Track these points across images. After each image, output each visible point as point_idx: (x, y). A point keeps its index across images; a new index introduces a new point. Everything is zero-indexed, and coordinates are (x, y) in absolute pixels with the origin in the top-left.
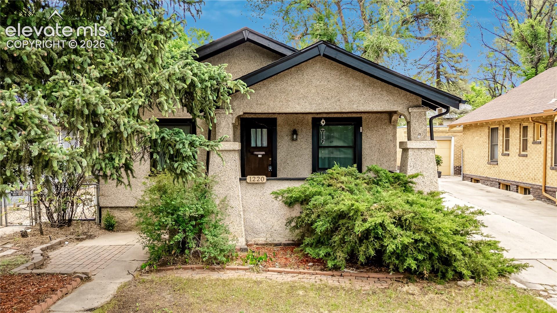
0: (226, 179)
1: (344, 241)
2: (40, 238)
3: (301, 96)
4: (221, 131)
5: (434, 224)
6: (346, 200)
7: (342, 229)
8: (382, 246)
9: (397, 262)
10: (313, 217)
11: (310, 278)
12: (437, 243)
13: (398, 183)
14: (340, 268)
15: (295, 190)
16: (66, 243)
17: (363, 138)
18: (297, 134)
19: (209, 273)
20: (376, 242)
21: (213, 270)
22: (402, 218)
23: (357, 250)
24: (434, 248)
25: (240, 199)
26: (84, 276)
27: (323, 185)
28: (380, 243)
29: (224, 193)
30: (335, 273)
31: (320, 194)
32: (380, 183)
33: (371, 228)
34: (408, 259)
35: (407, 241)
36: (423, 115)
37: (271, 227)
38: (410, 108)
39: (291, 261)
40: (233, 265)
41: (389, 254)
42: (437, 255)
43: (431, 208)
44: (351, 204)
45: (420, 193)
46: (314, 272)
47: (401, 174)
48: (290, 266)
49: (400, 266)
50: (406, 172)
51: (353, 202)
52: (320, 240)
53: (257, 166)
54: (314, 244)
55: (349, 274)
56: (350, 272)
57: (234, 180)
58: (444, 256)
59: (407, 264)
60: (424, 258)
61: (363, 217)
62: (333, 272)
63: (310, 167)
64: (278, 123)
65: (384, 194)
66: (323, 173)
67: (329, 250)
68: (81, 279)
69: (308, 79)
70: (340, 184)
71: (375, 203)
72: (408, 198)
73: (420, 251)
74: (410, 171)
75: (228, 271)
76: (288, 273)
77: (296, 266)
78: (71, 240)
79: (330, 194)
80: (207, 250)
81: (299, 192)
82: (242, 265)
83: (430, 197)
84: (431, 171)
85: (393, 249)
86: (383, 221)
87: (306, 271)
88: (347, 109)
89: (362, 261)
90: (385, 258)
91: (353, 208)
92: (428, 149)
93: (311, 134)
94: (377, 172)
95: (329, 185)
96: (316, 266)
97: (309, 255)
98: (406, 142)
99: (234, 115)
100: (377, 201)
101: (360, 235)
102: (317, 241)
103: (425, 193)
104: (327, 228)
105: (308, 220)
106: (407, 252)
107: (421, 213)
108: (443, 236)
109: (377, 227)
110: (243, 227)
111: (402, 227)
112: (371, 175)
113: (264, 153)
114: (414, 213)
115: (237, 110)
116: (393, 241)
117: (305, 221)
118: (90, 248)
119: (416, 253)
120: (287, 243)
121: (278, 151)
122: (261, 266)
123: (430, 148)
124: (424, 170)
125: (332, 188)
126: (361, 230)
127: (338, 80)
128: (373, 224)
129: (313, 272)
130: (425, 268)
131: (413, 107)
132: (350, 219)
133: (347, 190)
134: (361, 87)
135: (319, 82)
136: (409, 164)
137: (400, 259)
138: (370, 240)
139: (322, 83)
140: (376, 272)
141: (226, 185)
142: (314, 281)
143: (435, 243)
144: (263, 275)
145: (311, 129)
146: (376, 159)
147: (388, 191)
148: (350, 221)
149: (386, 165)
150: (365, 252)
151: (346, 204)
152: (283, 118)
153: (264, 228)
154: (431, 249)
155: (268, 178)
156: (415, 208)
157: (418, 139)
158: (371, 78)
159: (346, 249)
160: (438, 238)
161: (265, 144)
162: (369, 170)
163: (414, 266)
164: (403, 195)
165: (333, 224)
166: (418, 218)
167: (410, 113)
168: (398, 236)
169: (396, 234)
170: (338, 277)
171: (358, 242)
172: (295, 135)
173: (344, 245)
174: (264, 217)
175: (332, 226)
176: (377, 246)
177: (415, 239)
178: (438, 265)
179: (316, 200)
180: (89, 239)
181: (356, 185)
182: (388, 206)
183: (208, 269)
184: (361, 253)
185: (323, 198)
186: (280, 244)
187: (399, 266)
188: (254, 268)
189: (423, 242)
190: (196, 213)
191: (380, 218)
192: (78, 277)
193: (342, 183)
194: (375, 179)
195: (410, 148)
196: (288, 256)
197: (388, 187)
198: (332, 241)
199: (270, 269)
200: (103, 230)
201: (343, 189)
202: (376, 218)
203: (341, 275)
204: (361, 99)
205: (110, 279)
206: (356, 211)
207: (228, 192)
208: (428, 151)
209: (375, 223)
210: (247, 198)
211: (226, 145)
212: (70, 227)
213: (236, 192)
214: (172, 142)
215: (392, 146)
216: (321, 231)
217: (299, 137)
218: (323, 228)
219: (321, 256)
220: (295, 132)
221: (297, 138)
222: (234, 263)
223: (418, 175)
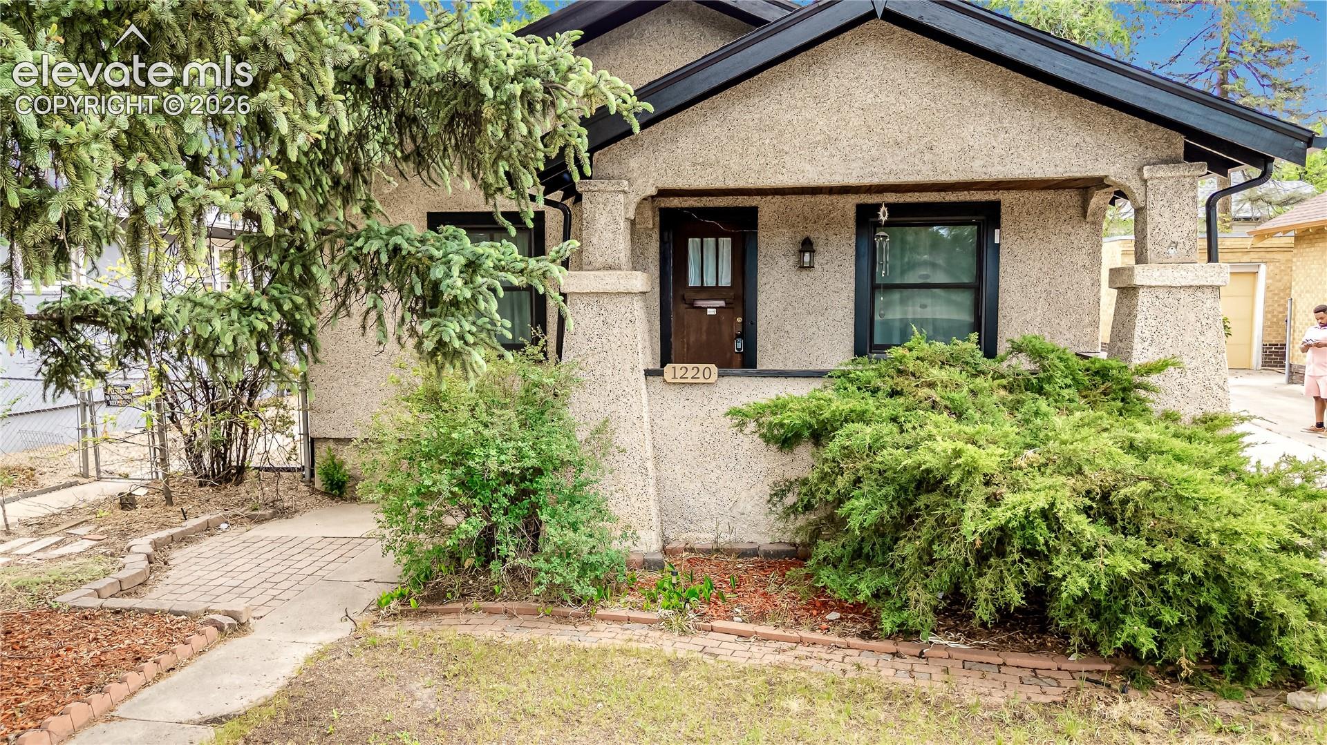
0: (609, 372)
1: (931, 555)
2: (160, 513)
3: (819, 138)
4: (594, 240)
5: (1218, 519)
6: (939, 438)
7: (924, 521)
8: (1047, 577)
9: (1094, 627)
10: (841, 482)
11: (828, 657)
12: (1224, 575)
13: (1102, 388)
14: (918, 633)
15: (791, 405)
16: (224, 526)
17: (1002, 260)
18: (812, 252)
19: (553, 626)
20: (1028, 565)
21: (564, 618)
22: (1114, 494)
23: (968, 585)
24: (1216, 591)
25: (647, 426)
26: (227, 621)
27: (875, 391)
28: (1040, 569)
29: (602, 410)
30: (903, 647)
31: (862, 417)
32: (1047, 387)
33: (1014, 523)
34: (1128, 621)
35: (1125, 566)
36: (1187, 186)
37: (731, 504)
38: (1146, 168)
39: (778, 603)
40: (617, 608)
41: (1070, 602)
42: (1225, 612)
43: (1207, 465)
44: (954, 450)
45: (1169, 417)
46: (842, 640)
47: (1114, 363)
48: (774, 620)
49: (1103, 639)
50: (1128, 355)
51: (960, 445)
52: (861, 548)
53: (704, 337)
54: (845, 559)
55: (945, 654)
56: (947, 648)
57: (628, 374)
58: (1247, 615)
59: (1125, 634)
60: (1181, 620)
61: (991, 489)
62: (896, 644)
63: (849, 343)
64: (761, 222)
65: (1059, 421)
66: (878, 359)
67: (886, 580)
68: (220, 628)
69: (842, 89)
70: (926, 390)
71: (1029, 446)
72: (1132, 435)
73: (1170, 598)
74: (1141, 354)
75: (601, 626)
76: (766, 638)
77: (789, 621)
78: (234, 520)
79: (894, 419)
80: (545, 566)
81: (803, 410)
82: (641, 609)
83: (1200, 431)
84: (1208, 355)
85: (1083, 590)
86: (1052, 505)
87: (818, 636)
88: (953, 173)
89: (985, 618)
90: (1056, 611)
91: (959, 461)
92: (1199, 287)
93: (852, 251)
94: (1037, 354)
95: (894, 393)
96: (850, 624)
97: (828, 591)
98: (1131, 269)
99: (631, 196)
100: (1034, 442)
101: (978, 543)
102: (854, 551)
103: (1186, 419)
104: (882, 518)
105: (828, 492)
106: (1125, 597)
107: (1174, 482)
108: (1246, 554)
109: (1032, 522)
110: (652, 502)
111: (1112, 521)
112: (1024, 364)
113: (721, 303)
114: (1155, 481)
115: (640, 181)
116: (1083, 564)
117: (819, 495)
118: (273, 542)
119: (1154, 603)
120: (774, 551)
121: (761, 298)
122: (692, 615)
123: (1208, 287)
124: (1186, 350)
125: (901, 400)
126: (980, 531)
127: (927, 89)
128: (1020, 511)
129: (837, 639)
130: (1183, 650)
131: (1154, 164)
132: (951, 494)
133: (946, 407)
134: (997, 109)
135: (871, 95)
136: (1137, 332)
137: (1103, 618)
138: (1009, 559)
139: (883, 97)
140: (1028, 650)
141: (609, 388)
142: (839, 667)
143: (1218, 577)
144: (695, 640)
145: (854, 237)
146: (1038, 319)
147: (1070, 412)
148: (951, 501)
149: (1068, 336)
150: (993, 592)
151: (939, 449)
152: (775, 207)
153: (712, 506)
154: (1205, 594)
155: (722, 370)
156: (1157, 466)
157: (1169, 260)
158: (1029, 81)
159: (937, 582)
160: (1229, 560)
161: (726, 280)
162: (1017, 349)
163: (1147, 644)
164: (1117, 424)
165: (899, 504)
166: (1164, 498)
167: (1146, 181)
168: (1099, 551)
169: (1093, 544)
170: (910, 660)
171: (972, 561)
172: (807, 255)
173: (930, 568)
174: (713, 476)
175: (894, 512)
176: (1031, 576)
177: (1152, 563)
178: (1225, 641)
179: (848, 437)
180: (280, 518)
181: (973, 392)
182: (1070, 459)
183: (552, 615)
184: (982, 595)
185: (869, 430)
186: (755, 553)
187: (1099, 638)
188: (673, 619)
189: (1181, 573)
190: (518, 465)
191: (1042, 493)
192: (213, 623)
193: (931, 385)
194: (1031, 377)
195: (1142, 286)
196: (773, 587)
197: (1071, 401)
198: (896, 554)
199: (717, 624)
200: (319, 497)
201: (934, 406)
202: (1029, 495)
203: (922, 653)
204: (995, 144)
205: (293, 631)
206: (969, 473)
207: (613, 407)
208: (1199, 294)
209: (1027, 510)
210: (666, 424)
211: (608, 280)
212: (240, 487)
213: (635, 408)
214: (420, 260)
215: (1088, 282)
216: (861, 524)
217: (818, 259)
218: (871, 518)
219: (861, 598)
220: (807, 246)
221: (812, 260)
222: (623, 601)
223: (1167, 365)
